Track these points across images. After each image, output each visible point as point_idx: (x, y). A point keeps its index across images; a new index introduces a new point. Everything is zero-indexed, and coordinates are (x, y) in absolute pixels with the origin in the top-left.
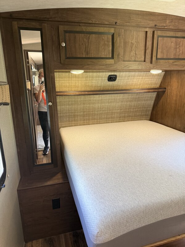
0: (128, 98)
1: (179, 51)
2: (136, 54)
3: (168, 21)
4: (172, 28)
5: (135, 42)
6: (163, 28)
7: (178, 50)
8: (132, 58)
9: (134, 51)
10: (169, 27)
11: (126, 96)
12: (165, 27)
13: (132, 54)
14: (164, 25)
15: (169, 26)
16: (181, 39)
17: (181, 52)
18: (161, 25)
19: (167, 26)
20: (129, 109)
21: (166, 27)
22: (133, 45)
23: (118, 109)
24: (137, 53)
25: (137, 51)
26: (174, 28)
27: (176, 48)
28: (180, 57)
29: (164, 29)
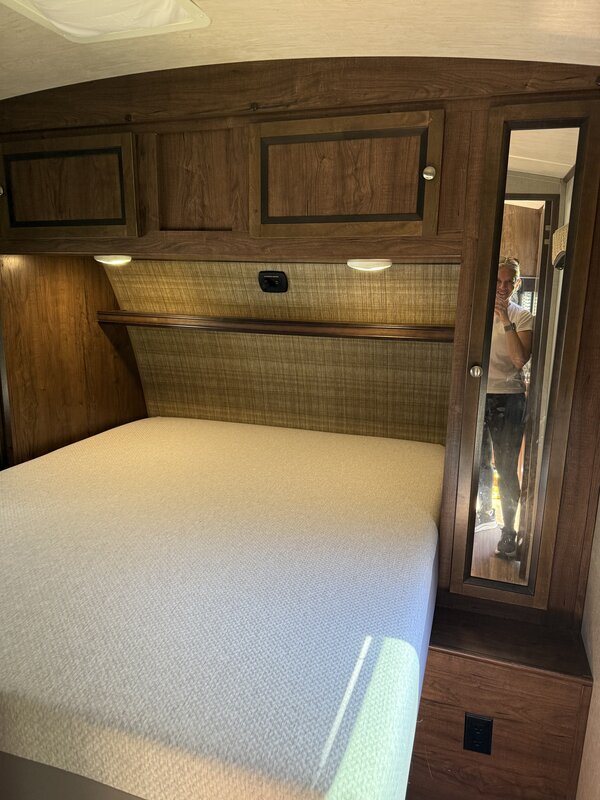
0: (355, 354)
1: (358, 189)
2: (203, 206)
3: (298, 86)
4: (319, 104)
5: (199, 166)
6: (280, 112)
7: (351, 184)
8: (193, 218)
9: (196, 197)
10: (303, 105)
11: (344, 345)
12: (288, 105)
13: (191, 206)
14: (287, 98)
15: (306, 100)
16: (360, 141)
17: (366, 190)
18: (272, 101)
19: (296, 102)
20: (367, 392)
21: (292, 107)
22: (193, 177)
23: (328, 388)
24: (206, 203)
25: (206, 195)
26: (326, 105)
27: (343, 178)
28: (364, 211)
29: (285, 112)
